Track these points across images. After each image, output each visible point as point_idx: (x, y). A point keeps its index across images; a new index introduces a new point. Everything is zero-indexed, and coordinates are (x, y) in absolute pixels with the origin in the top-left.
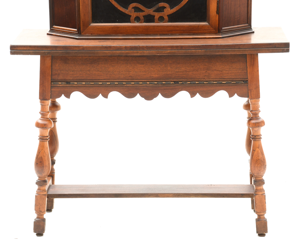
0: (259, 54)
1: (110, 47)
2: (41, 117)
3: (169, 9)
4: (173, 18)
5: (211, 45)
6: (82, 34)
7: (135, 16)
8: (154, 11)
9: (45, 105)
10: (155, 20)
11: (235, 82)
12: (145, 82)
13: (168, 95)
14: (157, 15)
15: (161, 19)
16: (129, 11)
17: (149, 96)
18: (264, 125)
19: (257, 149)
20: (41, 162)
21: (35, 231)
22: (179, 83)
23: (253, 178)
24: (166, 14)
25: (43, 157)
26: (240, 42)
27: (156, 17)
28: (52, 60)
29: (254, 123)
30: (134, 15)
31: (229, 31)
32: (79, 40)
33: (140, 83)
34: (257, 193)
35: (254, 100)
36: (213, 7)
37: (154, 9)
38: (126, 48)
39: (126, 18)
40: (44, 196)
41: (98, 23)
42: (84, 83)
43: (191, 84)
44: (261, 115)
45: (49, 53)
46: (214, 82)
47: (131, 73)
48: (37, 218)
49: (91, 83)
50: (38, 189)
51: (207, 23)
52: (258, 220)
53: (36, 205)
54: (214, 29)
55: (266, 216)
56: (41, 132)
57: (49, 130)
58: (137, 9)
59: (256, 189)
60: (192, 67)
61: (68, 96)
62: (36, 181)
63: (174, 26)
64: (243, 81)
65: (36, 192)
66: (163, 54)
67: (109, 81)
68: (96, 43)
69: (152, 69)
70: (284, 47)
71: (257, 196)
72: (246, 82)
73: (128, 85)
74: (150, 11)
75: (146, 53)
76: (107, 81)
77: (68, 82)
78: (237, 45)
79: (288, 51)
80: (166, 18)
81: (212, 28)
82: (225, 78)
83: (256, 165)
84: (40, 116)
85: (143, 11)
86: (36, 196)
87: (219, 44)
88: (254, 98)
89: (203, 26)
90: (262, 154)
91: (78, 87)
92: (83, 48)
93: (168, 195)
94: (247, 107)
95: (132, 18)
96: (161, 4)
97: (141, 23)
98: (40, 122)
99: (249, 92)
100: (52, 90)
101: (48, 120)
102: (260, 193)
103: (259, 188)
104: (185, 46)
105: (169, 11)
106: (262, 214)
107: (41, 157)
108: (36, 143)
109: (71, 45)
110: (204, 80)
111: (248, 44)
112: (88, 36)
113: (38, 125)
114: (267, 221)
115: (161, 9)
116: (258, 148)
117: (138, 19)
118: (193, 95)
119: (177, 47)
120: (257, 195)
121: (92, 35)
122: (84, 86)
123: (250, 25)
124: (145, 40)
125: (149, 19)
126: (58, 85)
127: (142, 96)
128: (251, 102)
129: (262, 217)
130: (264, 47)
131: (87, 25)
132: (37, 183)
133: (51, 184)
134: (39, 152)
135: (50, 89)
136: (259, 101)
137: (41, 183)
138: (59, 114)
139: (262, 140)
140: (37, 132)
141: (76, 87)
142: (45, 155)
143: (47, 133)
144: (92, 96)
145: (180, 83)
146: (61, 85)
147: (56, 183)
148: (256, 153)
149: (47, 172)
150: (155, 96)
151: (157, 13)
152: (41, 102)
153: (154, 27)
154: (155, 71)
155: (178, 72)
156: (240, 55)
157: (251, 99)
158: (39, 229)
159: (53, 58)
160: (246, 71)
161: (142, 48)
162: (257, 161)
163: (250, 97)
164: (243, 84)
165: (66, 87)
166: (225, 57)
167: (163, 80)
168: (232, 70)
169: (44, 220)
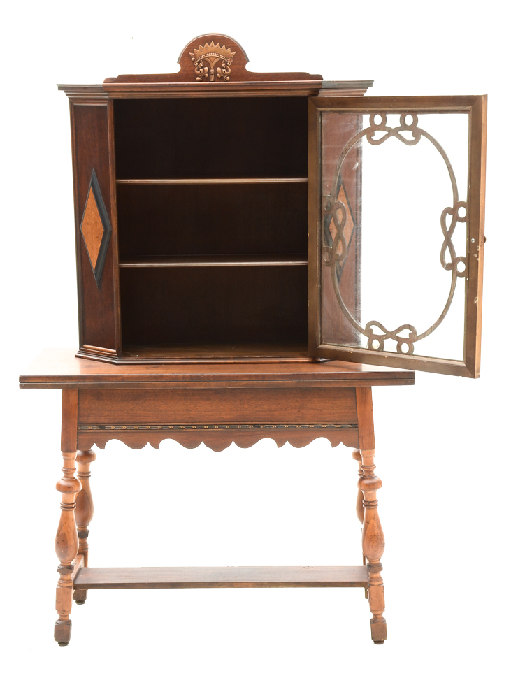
0: (373, 387)
1: (162, 377)
2: (65, 477)
9: (70, 459)
11: (340, 426)
12: (211, 426)
13: (246, 443)
17: (218, 446)
18: (382, 486)
19: (372, 521)
20: (63, 541)
21: (56, 639)
22: (260, 427)
25: (66, 533)
28: (79, 395)
29: (367, 485)
32: (118, 366)
33: (205, 427)
34: (372, 583)
35: (367, 451)
38: (184, 378)
40: (68, 589)
42: (124, 428)
43: (277, 428)
44: (376, 472)
45: (74, 386)
46: (311, 426)
47: (191, 413)
48: (59, 620)
49: (135, 428)
50: (60, 579)
52: (374, 621)
53: (58, 602)
55: (385, 615)
56: (64, 498)
57: (75, 494)
59: (371, 578)
60: (279, 404)
61: (102, 446)
62: (57, 568)
64: (352, 424)
65: (57, 584)
66: (238, 386)
67: (160, 424)
68: (142, 371)
69: (222, 407)
70: (407, 378)
71: (372, 588)
72: (355, 425)
73: (188, 430)
75: (213, 384)
76: (158, 424)
77: (102, 427)
78: (342, 374)
79: (412, 383)
82: (325, 420)
83: (371, 544)
84: (62, 474)
86: (57, 589)
88: (367, 449)
90: (380, 528)
91: (117, 432)
92: (123, 379)
93: (247, 584)
94: (357, 456)
98: (63, 483)
99: (360, 439)
100: (80, 437)
101: (73, 480)
102: (377, 583)
103: (375, 576)
104: (269, 375)
106: (379, 612)
107: (64, 534)
108: (58, 513)
110: (296, 423)
113: (59, 487)
114: (387, 622)
116: (374, 519)
118: (280, 443)
119: (257, 376)
120: (372, 585)
122: (125, 432)
124: (212, 366)
126: (88, 431)
127: (208, 445)
128: (363, 455)
129: (378, 616)
130: (379, 377)
132: (58, 571)
133: (83, 566)
134: (61, 526)
135: (76, 437)
136: (373, 453)
137: (65, 569)
138: (93, 467)
139: (378, 508)
140: (59, 497)
141: (114, 433)
142: (69, 530)
143: (73, 498)
144: (136, 445)
145: (262, 426)
146: (91, 431)
147: (90, 565)
148: (370, 526)
149: (72, 554)
150: (227, 445)
152: (64, 455)
154: (226, 410)
155: (259, 411)
156: (346, 388)
157: (363, 450)
158: (63, 635)
159: (80, 393)
160: (355, 411)
161: (208, 378)
162: (373, 538)
163: (361, 447)
164: (351, 429)
165: (99, 433)
166: (325, 390)
167: (238, 423)
168: (335, 409)
169: (69, 623)
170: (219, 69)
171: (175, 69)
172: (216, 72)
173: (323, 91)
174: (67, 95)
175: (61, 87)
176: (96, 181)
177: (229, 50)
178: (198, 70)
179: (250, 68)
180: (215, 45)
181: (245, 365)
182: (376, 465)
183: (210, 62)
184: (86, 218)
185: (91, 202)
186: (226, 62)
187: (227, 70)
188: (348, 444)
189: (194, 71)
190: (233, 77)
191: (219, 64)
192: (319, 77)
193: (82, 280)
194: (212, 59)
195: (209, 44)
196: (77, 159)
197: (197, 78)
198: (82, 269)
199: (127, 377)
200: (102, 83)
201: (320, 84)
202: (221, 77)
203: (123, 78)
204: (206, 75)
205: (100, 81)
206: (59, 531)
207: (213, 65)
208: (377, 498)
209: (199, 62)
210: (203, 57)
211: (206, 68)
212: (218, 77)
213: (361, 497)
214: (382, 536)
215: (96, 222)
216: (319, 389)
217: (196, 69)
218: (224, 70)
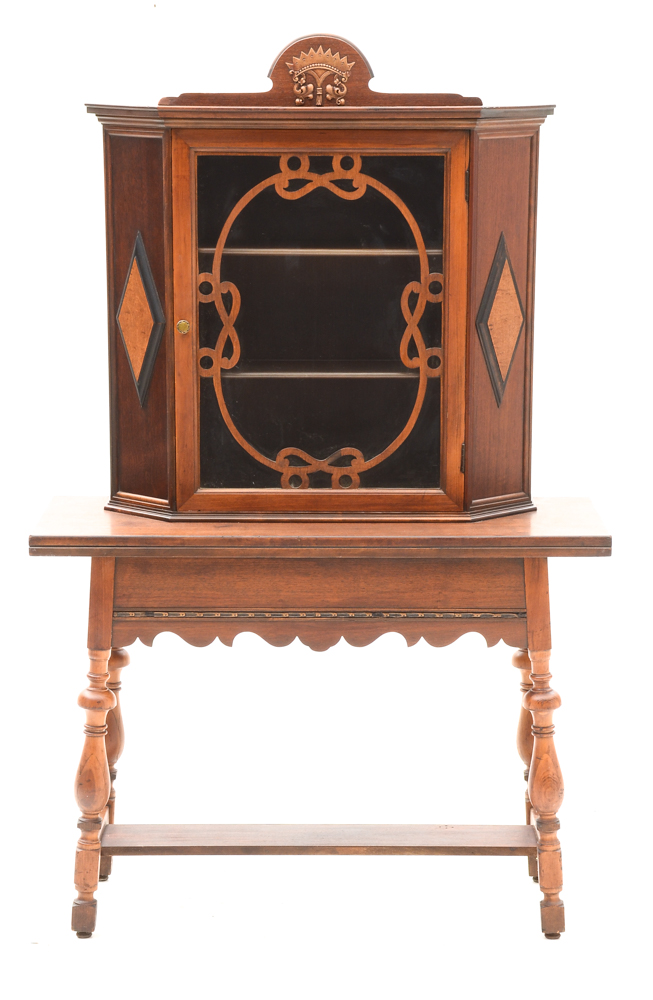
0: (549, 559)
1: (239, 540)
2: (92, 686)
3: (362, 461)
4: (370, 479)
5: (450, 539)
6: (180, 510)
7: (290, 475)
8: (330, 465)
9: (99, 661)
10: (333, 483)
11: (500, 616)
12: (311, 613)
13: (360, 639)
14: (337, 473)
15: (346, 481)
16: (279, 463)
17: (320, 641)
18: (560, 705)
19: (545, 756)
20: (88, 781)
21: (75, 926)
22: (382, 616)
23: (532, 811)
24: (356, 472)
25: (93, 770)
26: (509, 531)
27: (334, 477)
28: (115, 567)
29: (538, 702)
30: (288, 471)
31: (487, 507)
32: (172, 524)
33: (301, 615)
34: (544, 848)
35: (539, 653)
36: (452, 457)
37: (330, 460)
38: (273, 542)
39: (272, 478)
40: (94, 853)
41: (212, 487)
42: (182, 615)
43: (407, 617)
44: (552, 684)
45: (110, 552)
46: (457, 615)
47: (281, 593)
48: (80, 899)
49: (198, 615)
50: (82, 838)
51: (441, 491)
52: (545, 905)
53: (78, 872)
54: (456, 503)
55: (562, 896)
56: (90, 718)
57: (107, 712)
58: (295, 460)
59: (542, 840)
60: (411, 582)
61: (148, 641)
62: (77, 822)
63: (372, 497)
64: (517, 613)
65: (77, 845)
66: (351, 555)
67: (235, 610)
68: (210, 532)
69: (327, 586)
70: (599, 546)
71: (544, 854)
72: (522, 615)
73: (276, 619)
74: (323, 465)
75: (315, 552)
76: (232, 610)
77: (149, 613)
78: (505, 539)
79: (608, 553)
80: (356, 478)
81: (451, 502)
82: (479, 606)
83: (543, 789)
84: (88, 683)
85: (307, 464)
86: (78, 853)
87: (468, 537)
88: (540, 650)
89: (433, 496)
90: (556, 766)
91: (171, 622)
92: (183, 542)
93: (357, 849)
94: (522, 661)
95: (285, 478)
96: (346, 451)
97: (303, 488)
98: (89, 695)
99: (530, 635)
100: (116, 628)
101: (103, 691)
102: (551, 848)
103: (548, 837)
104: (397, 539)
105: (361, 464)
106: (554, 891)
107: (90, 771)
108: (80, 740)
109: (156, 536)
110: (436, 610)
111: (527, 538)
112: (191, 514)
113: (84, 702)
114: (565, 906)
115: (346, 461)
116: (548, 753)
117: (296, 481)
118: (412, 640)
119: (380, 541)
120: (544, 851)
121: (200, 512)
122: (183, 621)
123: (529, 494)
124: (312, 525)
125: (320, 480)
126: (128, 619)
127: (305, 641)
128: (534, 658)
129: (553, 897)
130: (559, 544)
131: (189, 492)
132: (79, 826)
133: (108, 824)
134: (85, 759)
135: (110, 627)
136: (549, 655)
137: (90, 824)
138: (124, 674)
139: (555, 737)
140: (82, 716)
141: (167, 622)
142: (97, 765)
143: (102, 719)
144: (199, 640)
145: (385, 615)
146: (134, 619)
147: (117, 821)
148: (542, 762)
149: (101, 801)
150: (333, 641)
151: (336, 468)
152: (91, 654)
153: (330, 496)
154: (333, 590)
155: (382, 592)
156: (509, 559)
157: (533, 651)
158: (84, 922)
159: (119, 563)
160: (522, 593)
161: (307, 542)
162: (544, 781)
163: (530, 646)
164: (516, 620)
165: (146, 621)
166: (479, 562)
167: (350, 610)
168: (493, 591)
169: (93, 904)
170: (329, 87)
171: (265, 86)
172: (325, 93)
173: (483, 122)
174: (99, 120)
175: (92, 109)
176: (142, 247)
177: (345, 59)
178: (299, 88)
179: (375, 86)
180: (325, 51)
181: (360, 524)
182: (552, 673)
183: (316, 77)
184: (126, 304)
185: (134, 281)
186: (340, 78)
187: (342, 89)
188: (511, 643)
189: (292, 89)
190: (349, 100)
191: (329, 80)
192: (477, 101)
193: (118, 395)
194: (320, 72)
195: (316, 51)
196: (113, 215)
197: (297, 100)
198: (117, 379)
199: (189, 540)
200: (155, 104)
201: (478, 112)
202: (333, 99)
203: (187, 99)
204: (311, 96)
205: (153, 102)
206: (82, 768)
207: (320, 81)
208: (554, 722)
209: (300, 77)
210: (306, 69)
211: (311, 86)
212: (328, 100)
213: (527, 720)
214: (559, 777)
215: (142, 310)
216: (470, 560)
217: (296, 87)
218: (337, 89)
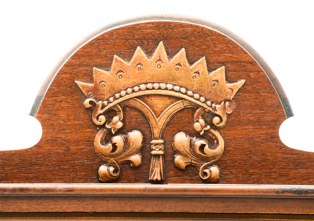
178: (107, 139)
180: (170, 55)
186: (208, 116)
187: (213, 142)
189: (91, 142)
197: (103, 169)
202: (190, 166)
204: (136, 159)
209: (110, 114)
212: (178, 168)
217: (99, 137)
218: (199, 142)
